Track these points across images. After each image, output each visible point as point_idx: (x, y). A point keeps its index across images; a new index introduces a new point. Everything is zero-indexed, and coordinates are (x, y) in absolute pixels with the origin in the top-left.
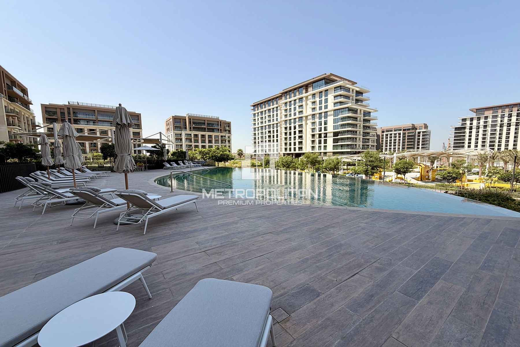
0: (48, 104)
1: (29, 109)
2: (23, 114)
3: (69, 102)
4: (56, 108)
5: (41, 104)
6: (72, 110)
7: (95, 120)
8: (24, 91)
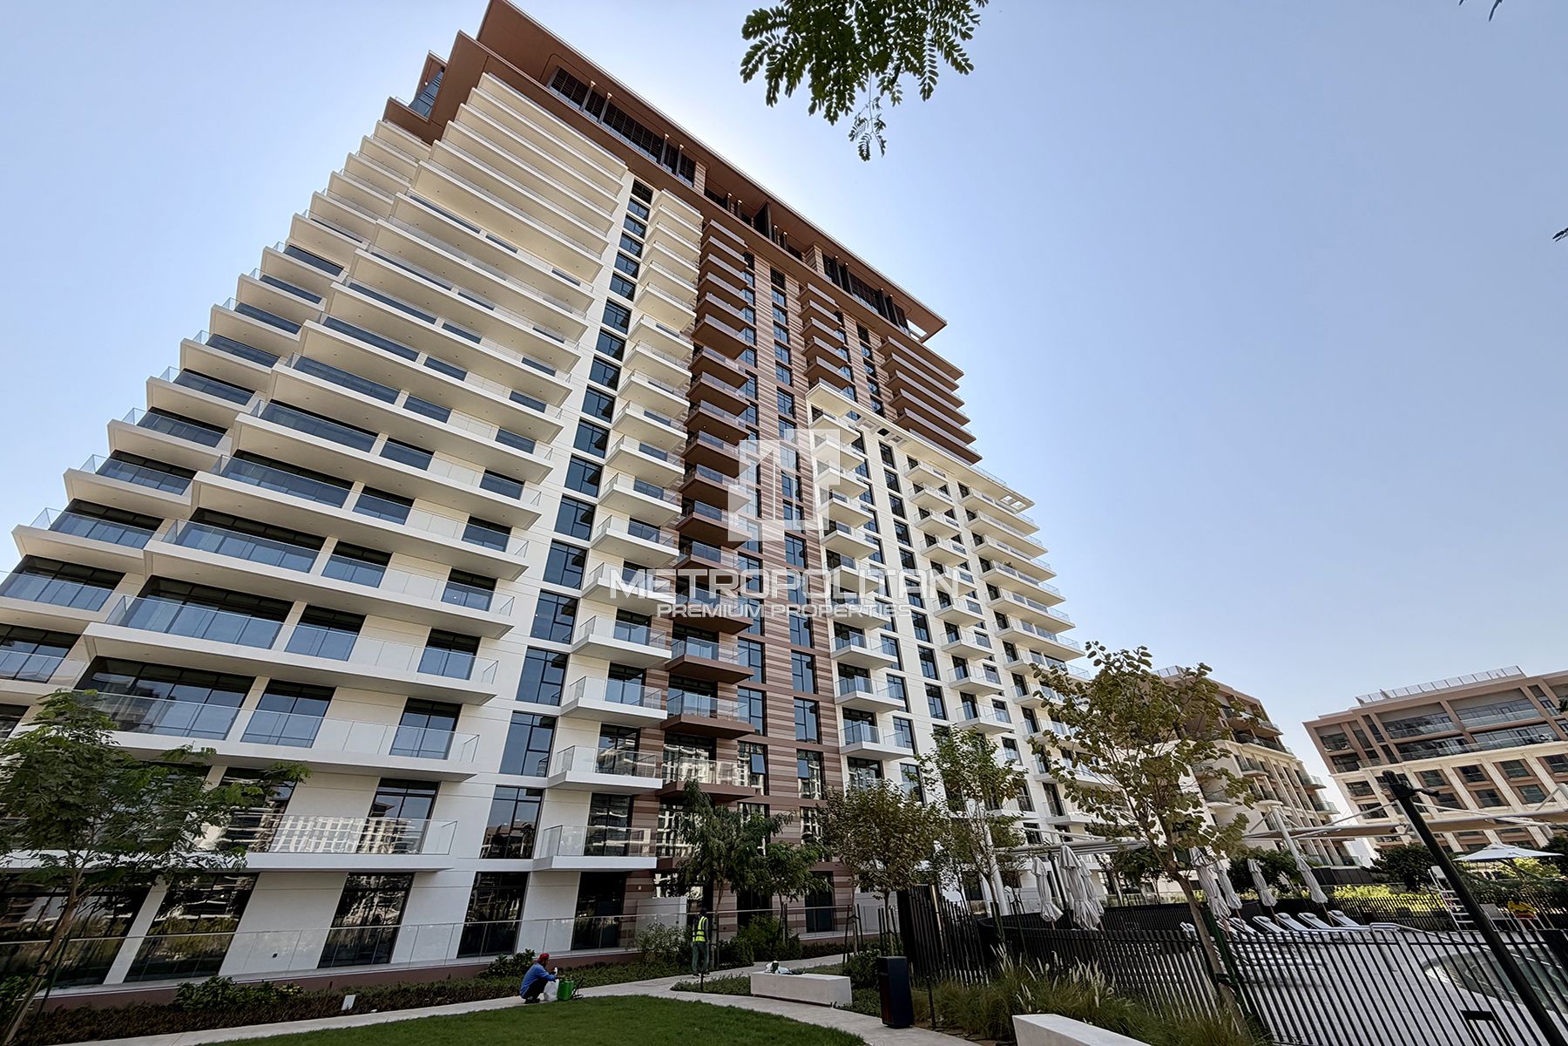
0: (1319, 719)
1: (1283, 749)
2: (1273, 762)
3: (1358, 700)
4: (1339, 724)
5: (1305, 724)
6: (1378, 720)
7: (1461, 735)
8: (1255, 707)
